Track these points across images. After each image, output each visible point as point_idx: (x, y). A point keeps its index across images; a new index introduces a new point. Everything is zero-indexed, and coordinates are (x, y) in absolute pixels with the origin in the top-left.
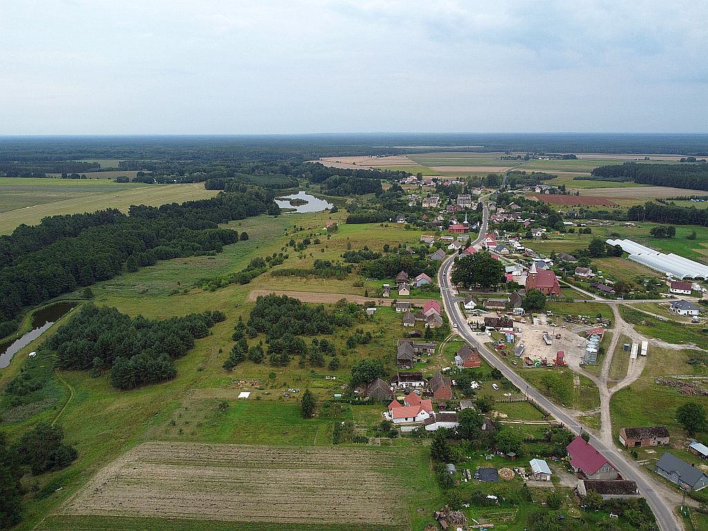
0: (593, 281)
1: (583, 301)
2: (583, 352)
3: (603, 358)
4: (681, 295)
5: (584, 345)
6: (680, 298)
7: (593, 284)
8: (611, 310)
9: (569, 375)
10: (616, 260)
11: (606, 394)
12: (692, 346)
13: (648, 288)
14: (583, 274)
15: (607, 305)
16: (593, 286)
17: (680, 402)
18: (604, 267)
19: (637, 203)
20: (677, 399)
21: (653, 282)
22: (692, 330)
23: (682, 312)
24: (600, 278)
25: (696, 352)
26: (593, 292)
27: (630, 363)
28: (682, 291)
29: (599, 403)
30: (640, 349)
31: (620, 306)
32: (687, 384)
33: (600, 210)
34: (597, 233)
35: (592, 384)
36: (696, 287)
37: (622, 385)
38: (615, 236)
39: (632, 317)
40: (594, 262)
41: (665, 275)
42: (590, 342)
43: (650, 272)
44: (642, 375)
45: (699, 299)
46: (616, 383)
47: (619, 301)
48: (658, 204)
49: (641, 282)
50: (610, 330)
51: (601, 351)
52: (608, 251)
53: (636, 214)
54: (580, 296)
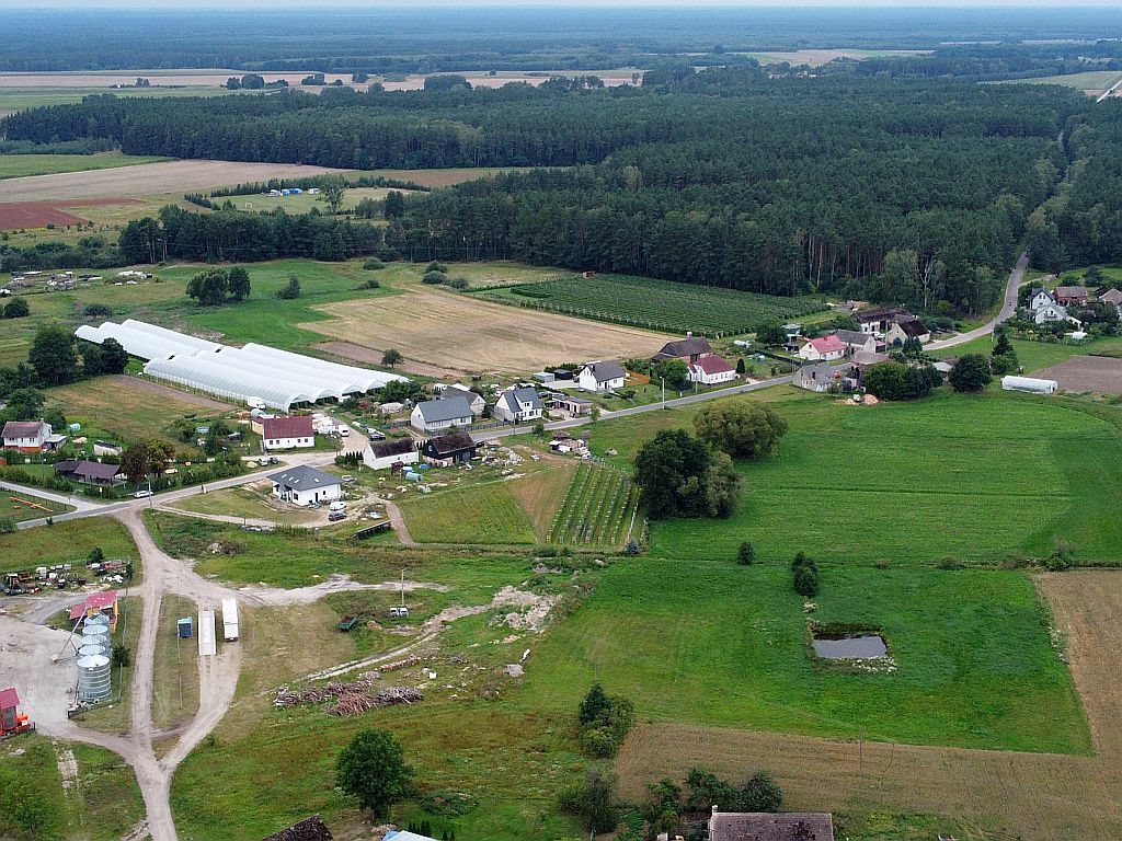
0: (62, 457)
1: (43, 521)
2: (70, 675)
3: (129, 678)
4: (294, 452)
5: (70, 651)
6: (293, 461)
7: (62, 466)
8: (123, 531)
9: (43, 754)
10: (110, 384)
11: (155, 777)
12: (342, 584)
13: (212, 448)
14: (27, 443)
15: (111, 520)
16: (64, 472)
17: (340, 738)
18: (83, 410)
19: (139, 212)
20: (333, 733)
21: (219, 429)
22: (334, 541)
23: (305, 498)
24: (77, 445)
25: (352, 595)
26: (67, 490)
27: (202, 669)
28: (293, 442)
29: (139, 809)
30: (219, 625)
31: (148, 515)
32: (347, 685)
33: (41, 241)
34: (47, 311)
35: (113, 762)
36: (323, 422)
37: (192, 738)
38: (97, 314)
39: (183, 539)
40: (54, 398)
41: (244, 405)
42: (84, 640)
43: (208, 403)
44: (238, 695)
45: (334, 455)
46: (175, 738)
47: (145, 500)
48: (194, 209)
49: (188, 436)
50: (133, 591)
51: (121, 658)
52: (86, 361)
53: (142, 244)
54: (30, 509)
